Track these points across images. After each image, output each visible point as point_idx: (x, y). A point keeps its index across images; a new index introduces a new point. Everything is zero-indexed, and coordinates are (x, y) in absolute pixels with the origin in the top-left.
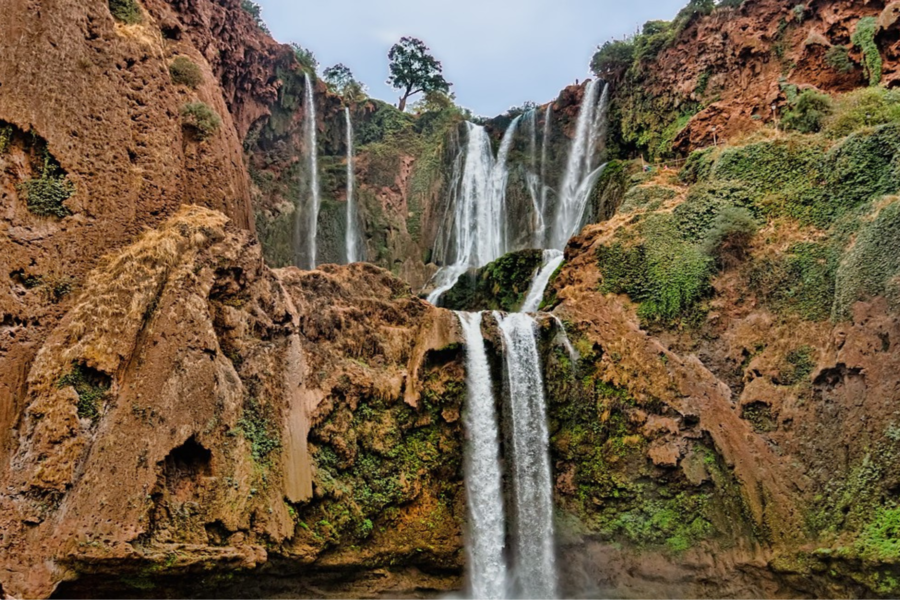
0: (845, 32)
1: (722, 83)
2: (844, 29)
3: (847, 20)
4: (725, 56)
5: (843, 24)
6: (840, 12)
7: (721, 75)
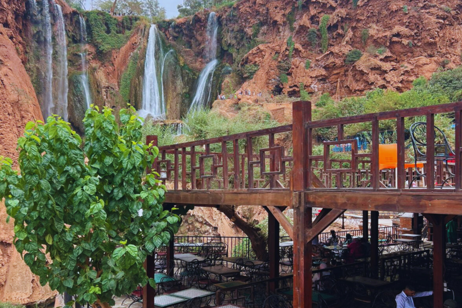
0: (318, 19)
1: (265, 32)
2: (318, 17)
3: (319, 13)
4: (268, 19)
5: (317, 15)
6: (317, 8)
7: (265, 27)
